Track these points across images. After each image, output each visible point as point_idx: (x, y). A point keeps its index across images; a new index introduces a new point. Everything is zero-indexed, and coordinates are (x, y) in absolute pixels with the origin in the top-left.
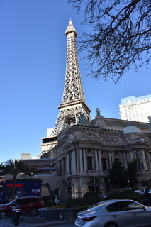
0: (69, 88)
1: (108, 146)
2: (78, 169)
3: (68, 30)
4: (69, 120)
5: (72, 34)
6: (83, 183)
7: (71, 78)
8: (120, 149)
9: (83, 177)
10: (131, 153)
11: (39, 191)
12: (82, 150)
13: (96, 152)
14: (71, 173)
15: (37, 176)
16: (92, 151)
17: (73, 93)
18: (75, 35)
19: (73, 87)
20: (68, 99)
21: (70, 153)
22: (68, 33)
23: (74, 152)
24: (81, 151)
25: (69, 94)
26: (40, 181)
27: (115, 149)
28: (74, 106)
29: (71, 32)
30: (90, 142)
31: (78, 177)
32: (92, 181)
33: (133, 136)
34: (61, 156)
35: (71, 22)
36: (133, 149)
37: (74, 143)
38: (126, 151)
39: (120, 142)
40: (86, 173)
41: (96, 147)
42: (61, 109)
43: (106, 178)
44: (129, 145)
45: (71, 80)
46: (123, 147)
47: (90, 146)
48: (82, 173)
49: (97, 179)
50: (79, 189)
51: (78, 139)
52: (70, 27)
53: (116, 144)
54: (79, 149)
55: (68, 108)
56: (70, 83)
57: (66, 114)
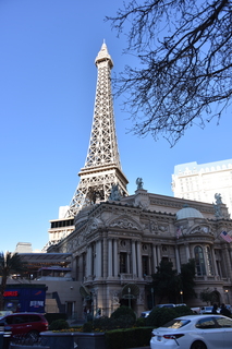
0: (97, 145)
1: (152, 237)
2: (104, 271)
3: (99, 57)
4: (94, 193)
5: (105, 64)
6: (111, 294)
7: (100, 130)
8: (170, 242)
9: (112, 284)
10: (188, 249)
11: (41, 303)
12: (113, 241)
13: (134, 245)
14: (94, 278)
15: (39, 281)
16: (128, 243)
17: (103, 152)
18: (111, 65)
19: (102, 144)
20: (94, 162)
21: (93, 245)
22: (100, 61)
23: (100, 244)
24: (110, 243)
25: (96, 154)
26: (43, 288)
27: (162, 242)
28: (103, 174)
29: (104, 60)
30: (125, 230)
31: (103, 284)
32: (125, 291)
33: (191, 224)
34: (79, 250)
35: (104, 45)
36: (191, 244)
37: (101, 230)
38: (179, 246)
39: (171, 231)
40: (116, 278)
41: (135, 238)
42: (82, 177)
43: (147, 287)
44: (184, 237)
45: (101, 133)
46: (175, 239)
47: (124, 236)
48: (110, 277)
49: (134, 288)
50: (105, 304)
51: (107, 225)
52: (103, 53)
53: (165, 234)
54: (108, 241)
55: (94, 175)
56: (98, 137)
57: (89, 185)
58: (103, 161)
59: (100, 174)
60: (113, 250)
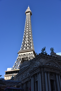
0: (26, 42)
3: (27, 11)
5: (29, 13)
7: (27, 36)
12: (47, 73)
16: (54, 75)
17: (28, 45)
18: (31, 14)
19: (28, 42)
20: (24, 48)
23: (40, 74)
25: (25, 45)
30: (53, 68)
35: (29, 7)
37: (40, 67)
41: (57, 72)
47: (52, 71)
51: (44, 64)
52: (29, 10)
54: (44, 73)
55: (24, 53)
56: (26, 39)
57: (22, 57)
58: (28, 48)
59: (27, 53)
60: (48, 78)
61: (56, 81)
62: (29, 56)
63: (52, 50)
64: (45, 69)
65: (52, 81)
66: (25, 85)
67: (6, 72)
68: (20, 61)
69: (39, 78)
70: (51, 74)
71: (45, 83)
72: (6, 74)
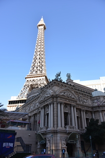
0: (36, 64)
1: (81, 105)
2: (55, 123)
3: (40, 23)
5: (43, 27)
6: (61, 140)
7: (38, 57)
8: (90, 110)
9: (61, 132)
10: (101, 114)
12: (61, 104)
13: (72, 108)
16: (69, 107)
17: (39, 68)
18: (45, 28)
19: (39, 64)
20: (34, 72)
22: (40, 26)
24: (59, 105)
25: (35, 68)
27: (86, 109)
28: (39, 78)
29: (42, 25)
30: (68, 98)
31: (55, 132)
32: (70, 138)
33: (102, 99)
35: (42, 19)
36: (102, 111)
37: (53, 97)
38: (95, 112)
40: (64, 129)
41: (73, 104)
42: (27, 79)
44: (99, 106)
45: (38, 58)
46: (92, 108)
47: (67, 102)
48: (59, 128)
50: (56, 146)
52: (42, 22)
53: (87, 104)
54: (57, 104)
55: (33, 79)
56: (37, 60)
57: (31, 83)
58: (39, 72)
59: (37, 78)
60: (61, 110)
61: (71, 114)
62: (39, 83)
63: (69, 76)
64: (59, 100)
65: (66, 114)
66: (33, 118)
67: (10, 102)
68: (28, 89)
69: (50, 111)
70: (66, 105)
71: (57, 116)
72: (9, 104)
